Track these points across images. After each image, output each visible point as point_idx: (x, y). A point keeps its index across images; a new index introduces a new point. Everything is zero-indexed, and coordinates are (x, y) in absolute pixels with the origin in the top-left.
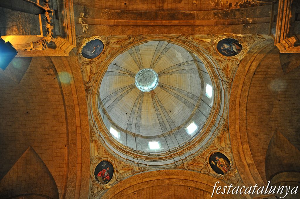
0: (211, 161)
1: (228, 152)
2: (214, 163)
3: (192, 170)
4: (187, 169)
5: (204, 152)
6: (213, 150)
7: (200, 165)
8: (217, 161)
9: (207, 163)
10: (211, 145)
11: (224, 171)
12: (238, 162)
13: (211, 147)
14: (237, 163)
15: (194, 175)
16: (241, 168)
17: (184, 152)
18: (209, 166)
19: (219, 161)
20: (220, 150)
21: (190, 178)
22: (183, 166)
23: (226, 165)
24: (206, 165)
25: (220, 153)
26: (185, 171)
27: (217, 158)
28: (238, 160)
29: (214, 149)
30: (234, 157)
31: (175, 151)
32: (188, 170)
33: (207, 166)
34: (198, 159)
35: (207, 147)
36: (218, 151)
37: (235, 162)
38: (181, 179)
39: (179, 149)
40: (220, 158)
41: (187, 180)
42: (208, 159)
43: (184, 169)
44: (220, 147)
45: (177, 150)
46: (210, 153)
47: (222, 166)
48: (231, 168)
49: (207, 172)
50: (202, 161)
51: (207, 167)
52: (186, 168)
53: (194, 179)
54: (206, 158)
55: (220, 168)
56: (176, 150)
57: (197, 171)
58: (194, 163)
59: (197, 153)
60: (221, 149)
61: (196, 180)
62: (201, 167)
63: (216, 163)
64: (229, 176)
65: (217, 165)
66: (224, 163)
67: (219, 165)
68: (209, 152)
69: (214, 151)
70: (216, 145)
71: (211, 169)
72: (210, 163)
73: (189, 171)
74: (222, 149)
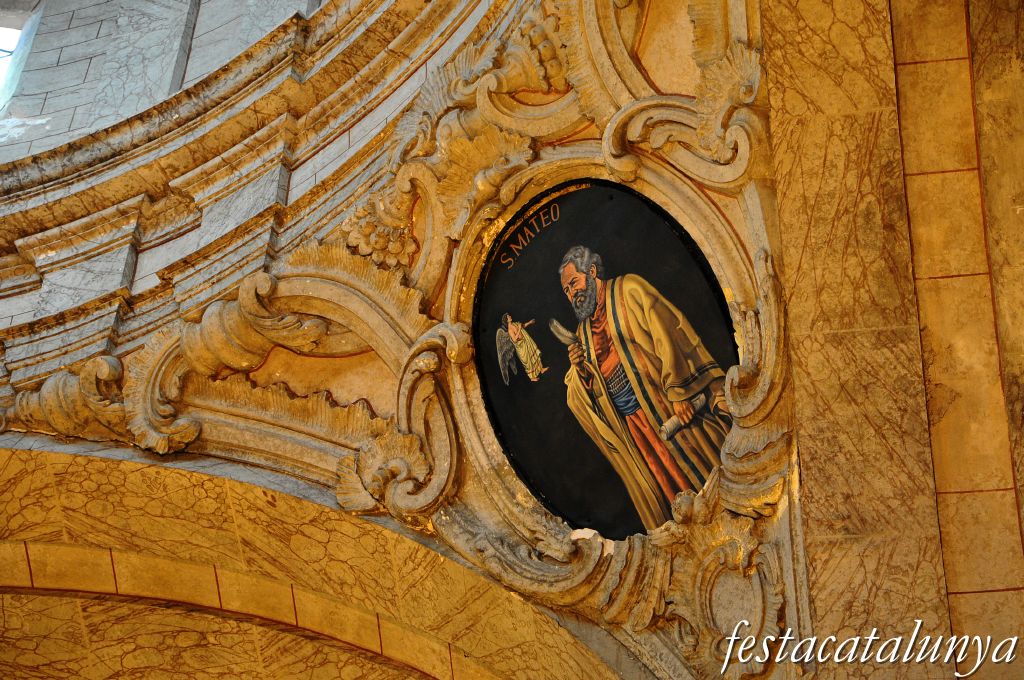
0: (499, 323)
1: (728, 175)
2: (528, 353)
3: (232, 456)
4: (156, 440)
5: (412, 170)
6: (537, 146)
7: (350, 386)
8: (572, 324)
9: (438, 350)
10: (511, 72)
11: (637, 479)
12: (837, 340)
13: (512, 96)
14: (817, 361)
15: (259, 538)
16: (872, 445)
17: (207, 179)
18: (467, 395)
19: (597, 315)
20: (625, 147)
21: (226, 577)
22: (112, 387)
23: (685, 384)
24: (427, 387)
25: (622, 193)
26: (130, 462)
27: (577, 271)
28: (846, 313)
29: (543, 129)
30: (792, 257)
31: (80, 158)
32: (179, 453)
33: (442, 391)
34: (327, 291)
35: (462, 93)
36: (603, 161)
37: (785, 344)
38: (101, 597)
39: (140, 129)
40: (611, 271)
41: (191, 608)
42: (458, 296)
43: (119, 435)
44: (625, 99)
45: (116, 156)
46: (494, 198)
47: (624, 410)
48: (735, 438)
49: (419, 487)
50: (374, 319)
51: (439, 422)
52: (138, 425)
53: (278, 600)
54: (435, 272)
55: (599, 428)
56: (101, 149)
57: (299, 472)
58: (265, 356)
59: (341, 196)
60: (634, 133)
61: (312, 611)
62: (360, 413)
63: (555, 356)
64: (686, 569)
65: (572, 378)
66: (665, 353)
67: (587, 378)
68: (481, 184)
69: (554, 165)
70: (582, 73)
71: (484, 447)
72: (483, 354)
73: (177, 474)
74: (649, 127)
